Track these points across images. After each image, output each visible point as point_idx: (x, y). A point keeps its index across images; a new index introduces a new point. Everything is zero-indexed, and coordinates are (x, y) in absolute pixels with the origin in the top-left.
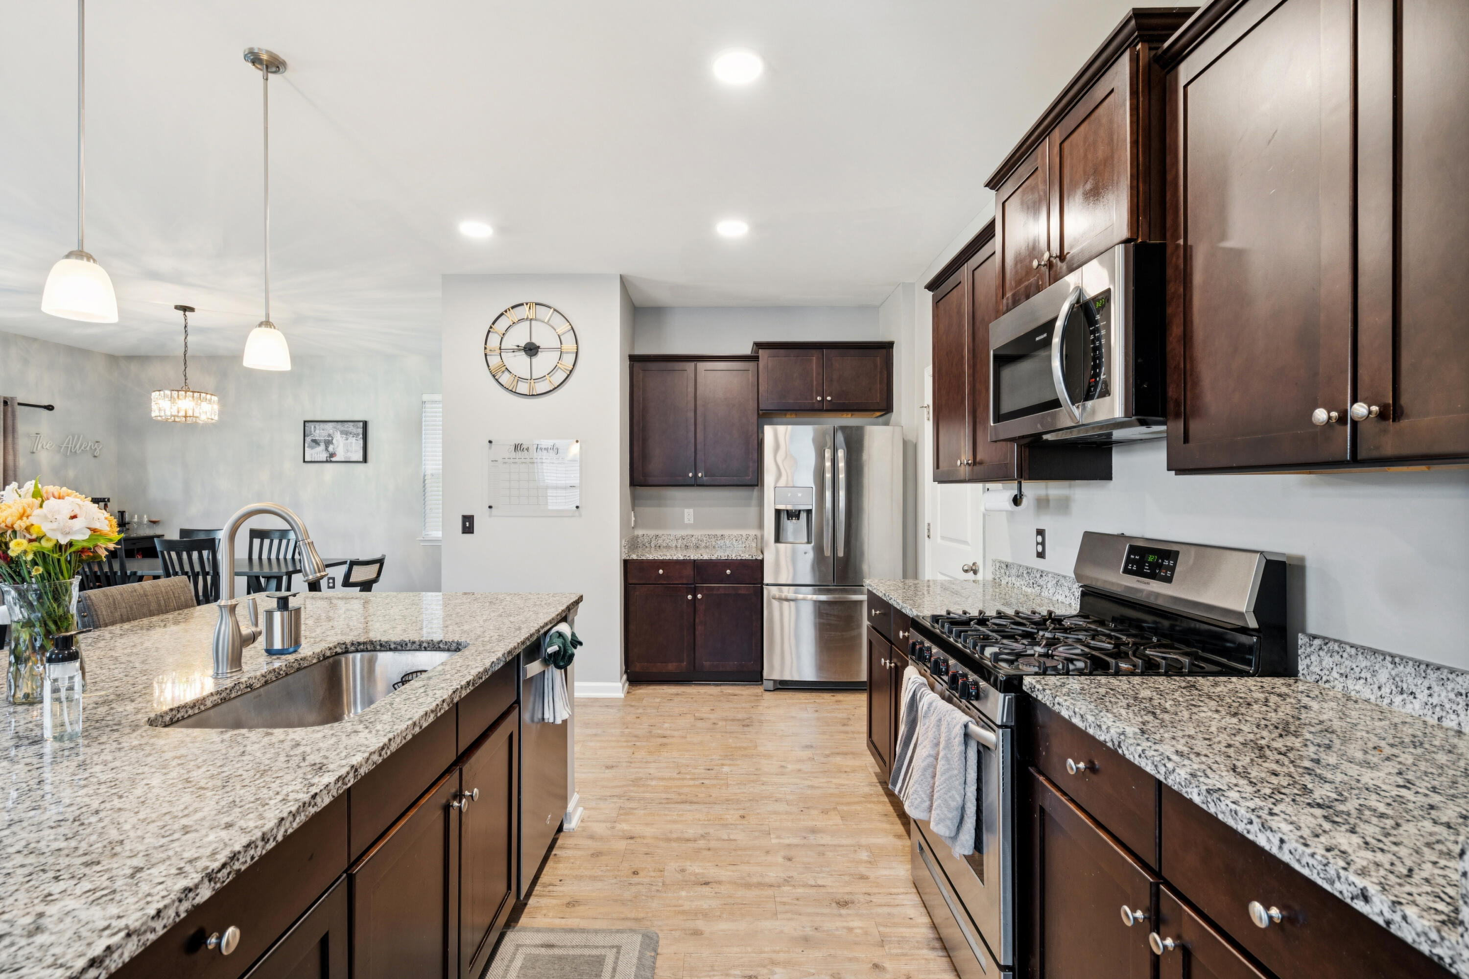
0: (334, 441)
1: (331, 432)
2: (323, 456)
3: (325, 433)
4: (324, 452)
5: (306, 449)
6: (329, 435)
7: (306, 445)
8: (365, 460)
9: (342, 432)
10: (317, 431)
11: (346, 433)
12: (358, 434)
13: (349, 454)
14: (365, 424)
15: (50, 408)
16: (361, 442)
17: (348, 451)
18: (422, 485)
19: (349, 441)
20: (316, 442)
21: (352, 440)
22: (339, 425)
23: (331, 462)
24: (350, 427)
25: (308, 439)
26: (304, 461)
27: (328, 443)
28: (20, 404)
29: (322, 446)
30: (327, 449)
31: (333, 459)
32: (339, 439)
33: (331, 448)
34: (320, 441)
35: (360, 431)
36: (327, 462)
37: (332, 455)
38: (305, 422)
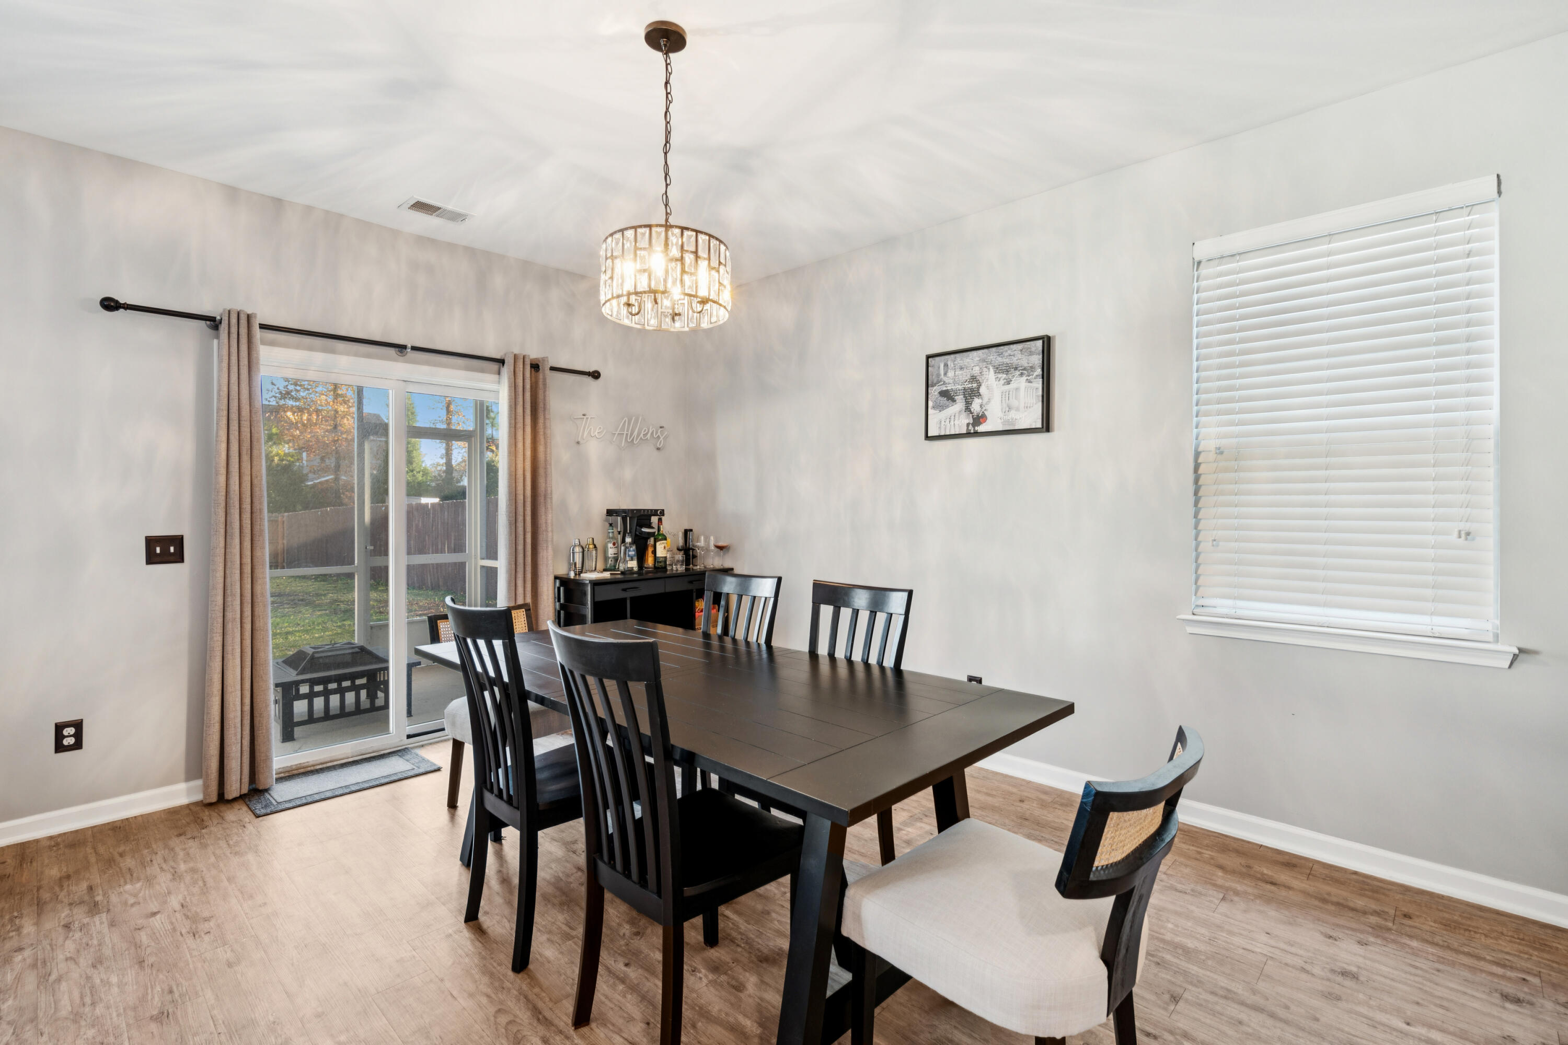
0: (983, 390)
1: (976, 371)
2: (961, 423)
3: (964, 375)
4: (964, 415)
5: (930, 411)
6: (973, 379)
7: (930, 404)
8: (1047, 426)
9: (998, 369)
10: (951, 374)
11: (1005, 370)
12: (1032, 368)
13: (1013, 415)
14: (1047, 342)
15: (596, 375)
16: (1038, 384)
17: (1010, 408)
18: (1191, 477)
19: (1013, 385)
20: (947, 395)
21: (1020, 382)
22: (992, 354)
23: (977, 434)
24: (1016, 355)
25: (934, 391)
26: (927, 437)
27: (971, 394)
28: (553, 369)
29: (960, 404)
30: (968, 409)
31: (981, 429)
32: (992, 385)
33: (976, 406)
34: (956, 394)
35: (1037, 360)
36: (968, 435)
37: (979, 419)
38: (928, 357)
